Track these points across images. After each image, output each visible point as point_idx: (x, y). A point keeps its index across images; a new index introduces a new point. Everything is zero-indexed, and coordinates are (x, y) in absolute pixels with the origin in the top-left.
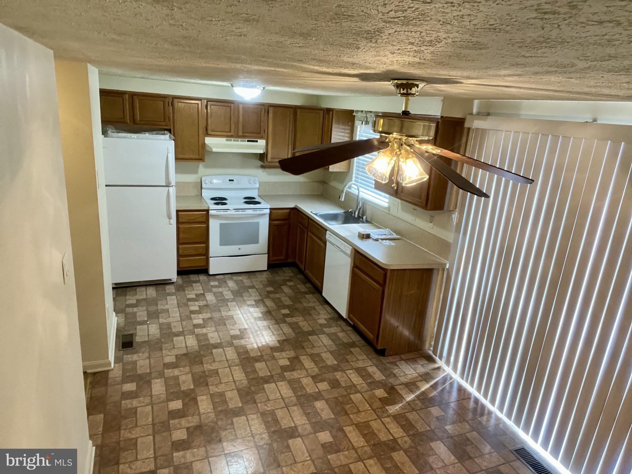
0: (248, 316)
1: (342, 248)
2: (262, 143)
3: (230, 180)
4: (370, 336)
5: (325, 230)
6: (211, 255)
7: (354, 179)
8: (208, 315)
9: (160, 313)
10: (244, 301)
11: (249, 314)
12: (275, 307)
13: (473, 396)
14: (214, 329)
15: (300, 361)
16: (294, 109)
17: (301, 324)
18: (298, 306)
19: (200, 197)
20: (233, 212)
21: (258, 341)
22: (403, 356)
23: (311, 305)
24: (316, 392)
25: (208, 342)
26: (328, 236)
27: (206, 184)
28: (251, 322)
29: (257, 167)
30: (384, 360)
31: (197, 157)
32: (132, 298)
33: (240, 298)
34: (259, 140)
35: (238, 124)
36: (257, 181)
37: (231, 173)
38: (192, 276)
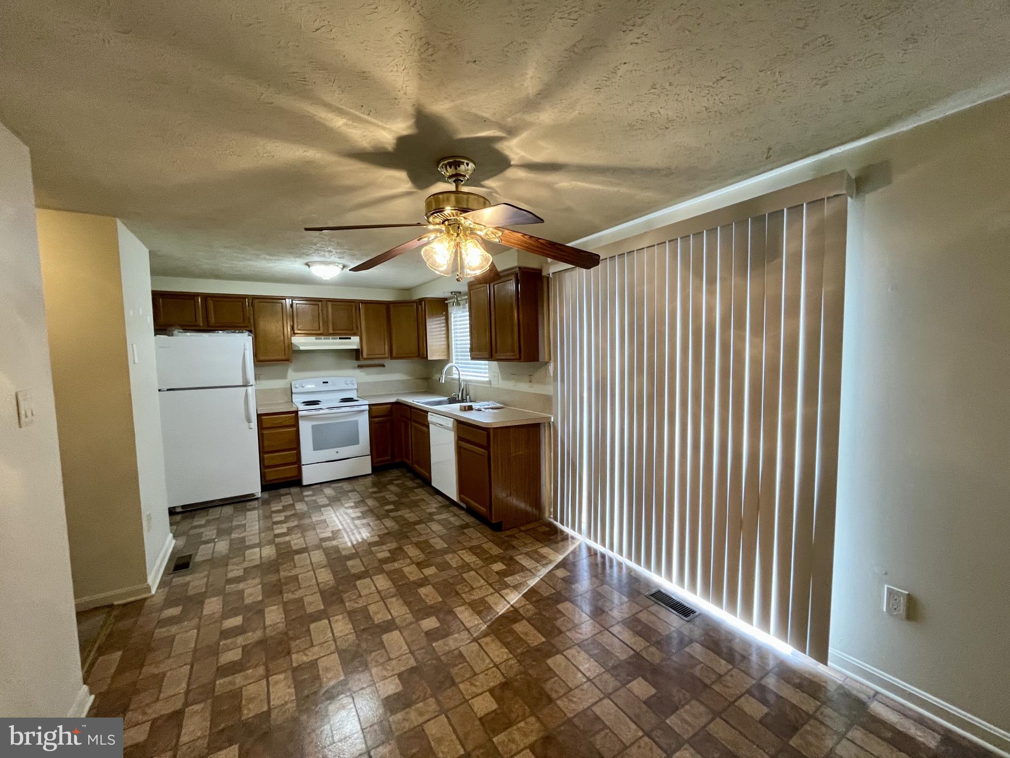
0: (344, 518)
1: (444, 423)
2: (355, 339)
3: (324, 383)
4: (483, 509)
5: (427, 412)
6: (303, 462)
7: (454, 361)
9: (233, 529)
10: (342, 504)
11: (345, 516)
12: (378, 505)
13: (598, 552)
14: (299, 535)
15: (403, 550)
16: (387, 305)
17: (407, 516)
18: (404, 500)
19: (291, 403)
20: (327, 411)
21: (353, 538)
22: (522, 528)
23: (420, 497)
24: (421, 579)
25: (290, 549)
26: (431, 418)
27: (296, 388)
28: (347, 523)
29: (354, 368)
30: (503, 535)
31: (284, 358)
32: (201, 519)
33: (338, 503)
34: (352, 337)
35: (328, 322)
36: (355, 382)
37: (325, 375)
38: (283, 489)
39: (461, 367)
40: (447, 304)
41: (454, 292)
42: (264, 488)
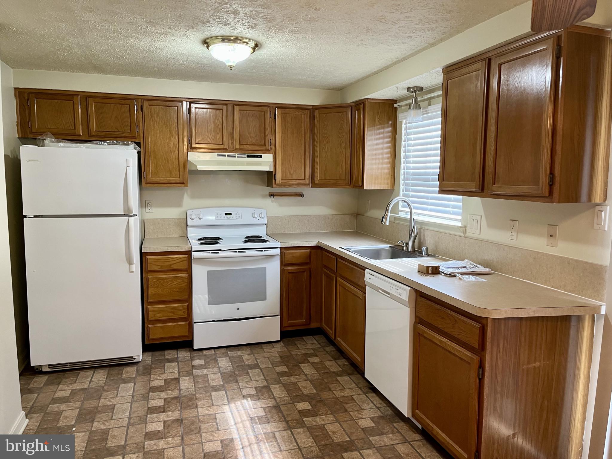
0: (241, 416)
1: (393, 292)
2: (268, 158)
3: (226, 214)
5: (363, 268)
6: (195, 319)
7: (401, 193)
8: (176, 415)
9: (98, 412)
10: (239, 389)
11: (242, 412)
12: (287, 399)
14: (178, 440)
16: (312, 110)
17: (330, 428)
18: (325, 395)
19: (185, 239)
20: (227, 254)
23: (347, 393)
26: (369, 277)
27: (192, 219)
28: (244, 427)
29: (264, 196)
31: (177, 180)
32: (66, 388)
33: (233, 386)
34: (263, 155)
35: (233, 133)
36: (264, 215)
37: (228, 204)
38: (169, 351)
39: (413, 202)
40: (396, 108)
41: (413, 88)
42: (147, 348)
